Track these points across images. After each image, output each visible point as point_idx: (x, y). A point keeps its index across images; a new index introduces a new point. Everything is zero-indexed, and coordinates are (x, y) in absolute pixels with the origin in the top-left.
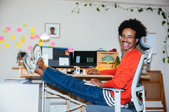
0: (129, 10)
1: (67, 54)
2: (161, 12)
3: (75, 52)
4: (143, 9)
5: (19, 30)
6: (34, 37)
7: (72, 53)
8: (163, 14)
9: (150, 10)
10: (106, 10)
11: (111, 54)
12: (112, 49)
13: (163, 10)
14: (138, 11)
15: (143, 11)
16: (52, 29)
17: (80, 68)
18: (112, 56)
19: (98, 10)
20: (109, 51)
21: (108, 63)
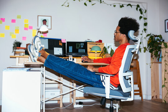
0: (112, 5)
1: (61, 44)
2: (139, 8)
3: (67, 42)
4: (124, 5)
5: (13, 21)
6: (28, 28)
7: (65, 43)
8: (140, 10)
9: (129, 6)
10: (93, 5)
11: (97, 44)
12: (98, 40)
13: (140, 7)
14: (120, 7)
15: (123, 6)
16: (44, 21)
17: (73, 57)
18: (99, 47)
19: (85, 4)
20: (96, 42)
21: (96, 52)
